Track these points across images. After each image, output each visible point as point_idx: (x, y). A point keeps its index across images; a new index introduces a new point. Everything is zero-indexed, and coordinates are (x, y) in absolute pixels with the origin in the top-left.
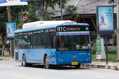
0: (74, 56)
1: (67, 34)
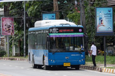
0: (66, 58)
1: (59, 35)
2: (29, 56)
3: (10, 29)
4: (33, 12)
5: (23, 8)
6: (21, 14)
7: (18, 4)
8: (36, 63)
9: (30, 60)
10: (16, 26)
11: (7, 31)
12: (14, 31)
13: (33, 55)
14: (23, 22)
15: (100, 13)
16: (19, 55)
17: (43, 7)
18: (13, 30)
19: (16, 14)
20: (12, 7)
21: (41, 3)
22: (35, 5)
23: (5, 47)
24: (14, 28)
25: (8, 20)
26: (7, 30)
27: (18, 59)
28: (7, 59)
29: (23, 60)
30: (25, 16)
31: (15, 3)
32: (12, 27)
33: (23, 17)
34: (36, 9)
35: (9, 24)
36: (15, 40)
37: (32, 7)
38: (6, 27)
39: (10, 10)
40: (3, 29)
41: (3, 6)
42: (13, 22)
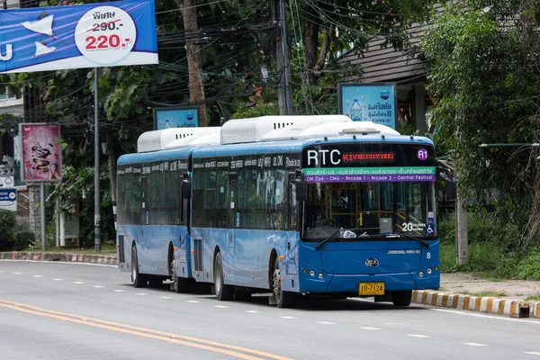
2: (119, 246)
3: (48, 163)
4: (122, 105)
5: (90, 93)
6: (85, 113)
7: (73, 81)
8: (146, 269)
9: (122, 259)
10: (67, 152)
11: (38, 168)
12: (62, 166)
13: (134, 244)
14: (89, 139)
15: (356, 104)
16: (78, 244)
17: (154, 88)
18: (57, 166)
19: (65, 115)
20: (53, 90)
21: (148, 76)
22: (128, 85)
23: (32, 219)
24: (61, 158)
25: (43, 133)
26: (40, 163)
27: (78, 257)
28: (40, 258)
29: (93, 261)
30: (99, 118)
31: (64, 76)
32: (56, 155)
33: (89, 123)
34: (134, 95)
35: (44, 145)
36: (63, 196)
37: (121, 90)
38: (35, 155)
39: (48, 101)
40: (27, 160)
41: (22, 90)
42: (59, 140)
